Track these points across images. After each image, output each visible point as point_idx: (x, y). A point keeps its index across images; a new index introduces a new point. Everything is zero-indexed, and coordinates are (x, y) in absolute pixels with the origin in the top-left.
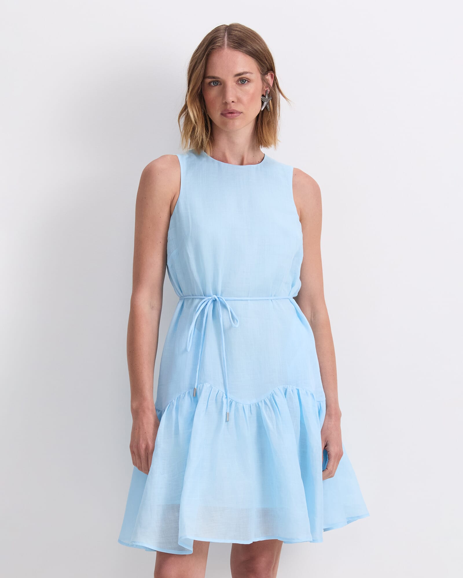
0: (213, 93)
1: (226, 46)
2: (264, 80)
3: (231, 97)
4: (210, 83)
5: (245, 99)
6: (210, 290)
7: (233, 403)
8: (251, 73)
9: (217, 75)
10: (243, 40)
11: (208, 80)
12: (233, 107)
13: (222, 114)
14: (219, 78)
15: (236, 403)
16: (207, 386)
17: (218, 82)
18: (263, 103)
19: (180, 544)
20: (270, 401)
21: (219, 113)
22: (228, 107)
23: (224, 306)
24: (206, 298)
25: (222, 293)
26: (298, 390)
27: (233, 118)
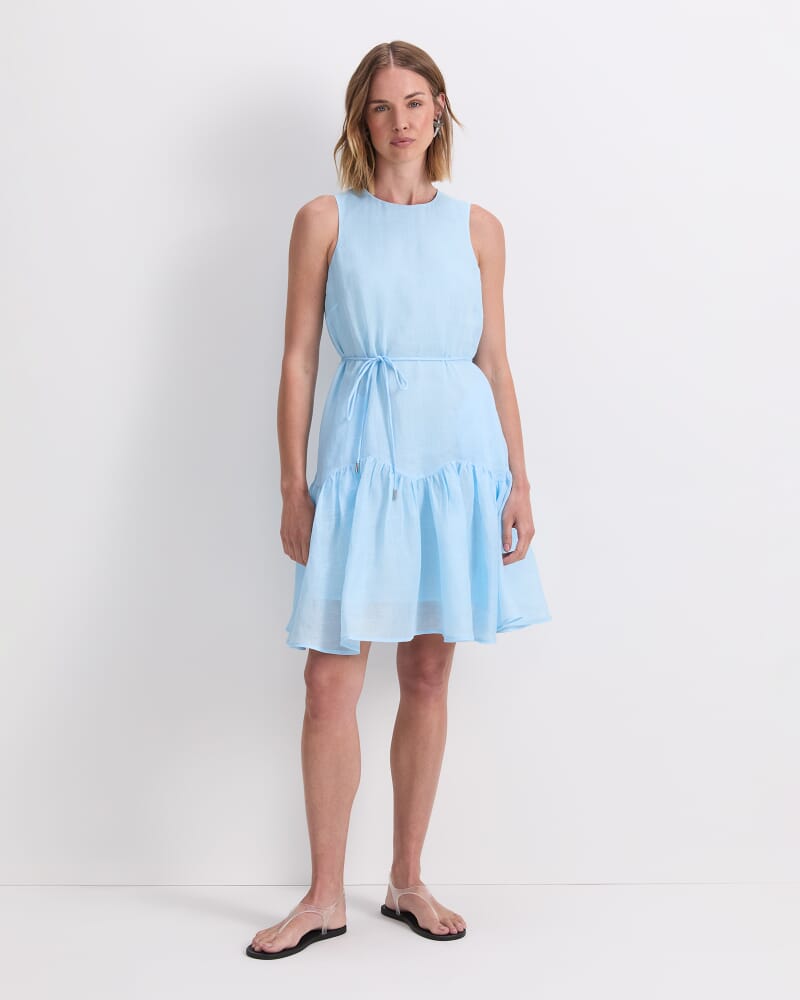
0: (379, 120)
1: (392, 65)
2: (436, 103)
3: (402, 123)
4: (376, 109)
5: (418, 124)
6: (373, 349)
7: (402, 479)
8: (423, 94)
9: (383, 98)
10: (410, 57)
11: (374, 106)
12: (405, 134)
13: (392, 143)
14: (386, 102)
15: (405, 479)
16: (370, 461)
17: (385, 106)
18: (435, 128)
19: (342, 644)
20: (440, 477)
21: (389, 141)
22: (400, 134)
23: (390, 367)
24: (370, 360)
25: (388, 352)
26: (474, 467)
27: (404, 147)
